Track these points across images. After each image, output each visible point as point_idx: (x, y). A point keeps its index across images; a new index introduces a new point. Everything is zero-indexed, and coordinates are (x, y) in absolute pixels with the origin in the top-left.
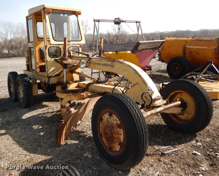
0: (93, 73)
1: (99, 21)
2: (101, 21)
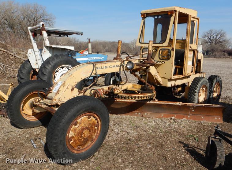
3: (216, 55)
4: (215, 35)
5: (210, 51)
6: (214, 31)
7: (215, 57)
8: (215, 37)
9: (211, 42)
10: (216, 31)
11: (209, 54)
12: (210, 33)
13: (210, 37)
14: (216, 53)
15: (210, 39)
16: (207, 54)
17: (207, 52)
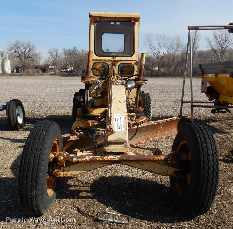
0: (184, 102)
1: (196, 28)
2: (200, 28)
3: (29, 72)
4: (23, 47)
5: (20, 68)
6: (21, 44)
7: (28, 74)
8: (23, 51)
9: (20, 57)
10: (23, 43)
11: (20, 71)
12: (17, 46)
13: (17, 50)
14: (29, 70)
15: (18, 53)
16: (18, 71)
17: (17, 68)
